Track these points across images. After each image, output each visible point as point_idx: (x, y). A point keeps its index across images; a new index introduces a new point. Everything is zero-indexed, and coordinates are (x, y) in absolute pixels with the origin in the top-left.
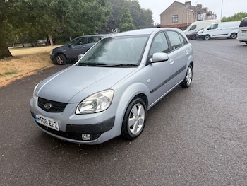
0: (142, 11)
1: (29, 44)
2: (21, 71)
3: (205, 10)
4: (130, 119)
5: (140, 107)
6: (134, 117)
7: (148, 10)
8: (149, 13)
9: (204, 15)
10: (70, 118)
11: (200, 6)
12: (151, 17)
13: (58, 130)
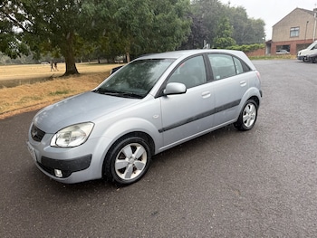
0: (250, 21)
1: (106, 61)
2: (73, 92)
4: (118, 161)
5: (139, 148)
6: (127, 160)
7: (259, 20)
8: (260, 24)
10: (45, 149)
12: (262, 30)
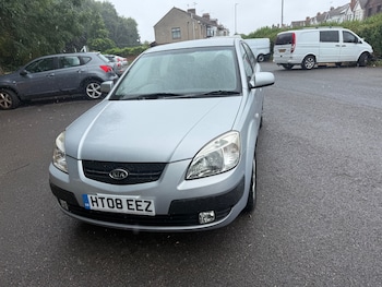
0: (121, 20)
3: (214, 22)
7: (130, 19)
8: (132, 23)
9: (215, 29)
10: (180, 188)
11: (207, 16)
12: (136, 31)
13: (153, 213)
